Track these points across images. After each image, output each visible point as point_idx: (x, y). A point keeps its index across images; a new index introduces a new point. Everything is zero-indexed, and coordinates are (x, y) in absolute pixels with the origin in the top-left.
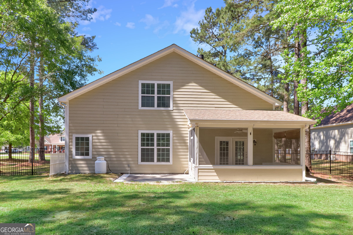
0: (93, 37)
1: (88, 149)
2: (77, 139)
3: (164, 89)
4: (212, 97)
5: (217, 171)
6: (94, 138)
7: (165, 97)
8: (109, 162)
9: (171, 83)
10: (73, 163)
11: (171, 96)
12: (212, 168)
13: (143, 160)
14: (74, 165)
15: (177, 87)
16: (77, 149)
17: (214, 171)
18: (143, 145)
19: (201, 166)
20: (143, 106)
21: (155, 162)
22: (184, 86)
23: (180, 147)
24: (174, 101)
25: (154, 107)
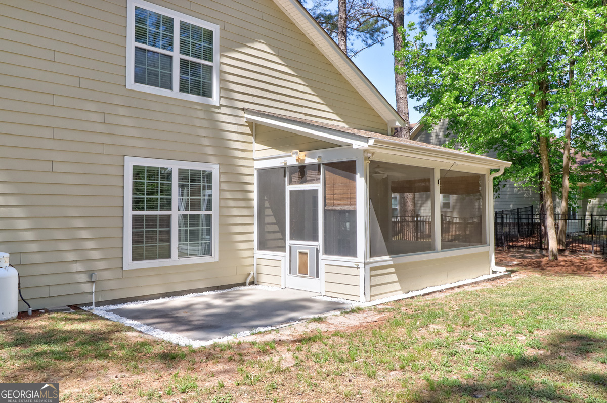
3: (198, 42)
7: (199, 64)
9: (215, 29)
11: (215, 65)
12: (392, 263)
13: (137, 255)
18: (137, 204)
20: (138, 79)
21: (175, 259)
22: (244, 45)
23: (235, 212)
24: (222, 80)
25: (170, 88)
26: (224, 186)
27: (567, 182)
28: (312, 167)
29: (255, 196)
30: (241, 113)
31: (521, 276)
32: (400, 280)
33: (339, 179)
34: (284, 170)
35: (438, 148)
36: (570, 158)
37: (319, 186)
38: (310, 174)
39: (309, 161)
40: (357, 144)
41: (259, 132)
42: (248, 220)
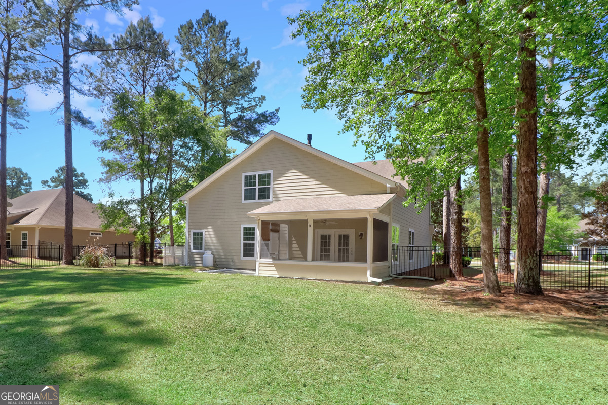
0: (277, 111)
1: (201, 244)
2: (194, 234)
3: (265, 179)
4: (312, 183)
5: (276, 266)
6: (206, 233)
7: (265, 188)
8: (216, 257)
9: (271, 172)
10: (191, 256)
11: (271, 186)
12: (272, 262)
13: (245, 256)
14: (192, 259)
15: (278, 176)
16: (194, 244)
17: (273, 265)
18: (245, 240)
19: (262, 260)
20: (246, 199)
22: (284, 174)
25: (255, 199)
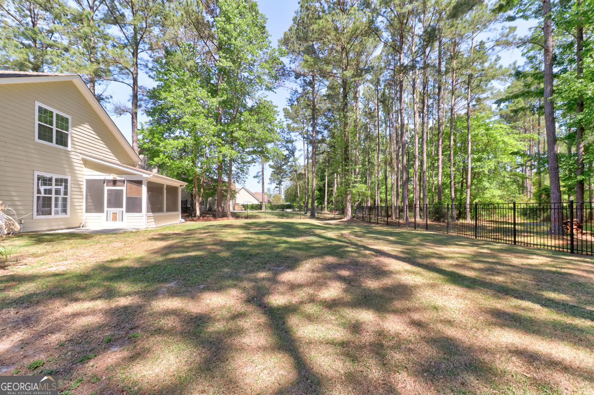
3: (63, 122)
4: (102, 145)
7: (63, 132)
9: (69, 117)
11: (69, 133)
15: (74, 125)
20: (39, 138)
21: (53, 216)
22: (80, 125)
23: (76, 197)
24: (72, 140)
25: (52, 142)
26: (73, 186)
27: (202, 190)
28: (120, 181)
29: (84, 190)
30: (79, 155)
31: (189, 223)
32: (155, 221)
33: (134, 186)
34: (104, 181)
35: (165, 177)
36: (204, 182)
37: (124, 188)
38: (118, 183)
39: (118, 178)
40: (145, 175)
41: (86, 163)
42: (81, 200)
